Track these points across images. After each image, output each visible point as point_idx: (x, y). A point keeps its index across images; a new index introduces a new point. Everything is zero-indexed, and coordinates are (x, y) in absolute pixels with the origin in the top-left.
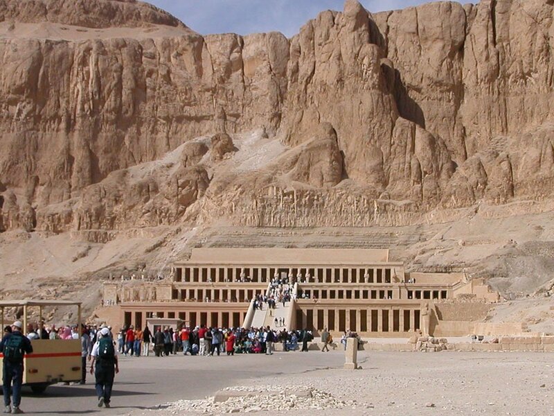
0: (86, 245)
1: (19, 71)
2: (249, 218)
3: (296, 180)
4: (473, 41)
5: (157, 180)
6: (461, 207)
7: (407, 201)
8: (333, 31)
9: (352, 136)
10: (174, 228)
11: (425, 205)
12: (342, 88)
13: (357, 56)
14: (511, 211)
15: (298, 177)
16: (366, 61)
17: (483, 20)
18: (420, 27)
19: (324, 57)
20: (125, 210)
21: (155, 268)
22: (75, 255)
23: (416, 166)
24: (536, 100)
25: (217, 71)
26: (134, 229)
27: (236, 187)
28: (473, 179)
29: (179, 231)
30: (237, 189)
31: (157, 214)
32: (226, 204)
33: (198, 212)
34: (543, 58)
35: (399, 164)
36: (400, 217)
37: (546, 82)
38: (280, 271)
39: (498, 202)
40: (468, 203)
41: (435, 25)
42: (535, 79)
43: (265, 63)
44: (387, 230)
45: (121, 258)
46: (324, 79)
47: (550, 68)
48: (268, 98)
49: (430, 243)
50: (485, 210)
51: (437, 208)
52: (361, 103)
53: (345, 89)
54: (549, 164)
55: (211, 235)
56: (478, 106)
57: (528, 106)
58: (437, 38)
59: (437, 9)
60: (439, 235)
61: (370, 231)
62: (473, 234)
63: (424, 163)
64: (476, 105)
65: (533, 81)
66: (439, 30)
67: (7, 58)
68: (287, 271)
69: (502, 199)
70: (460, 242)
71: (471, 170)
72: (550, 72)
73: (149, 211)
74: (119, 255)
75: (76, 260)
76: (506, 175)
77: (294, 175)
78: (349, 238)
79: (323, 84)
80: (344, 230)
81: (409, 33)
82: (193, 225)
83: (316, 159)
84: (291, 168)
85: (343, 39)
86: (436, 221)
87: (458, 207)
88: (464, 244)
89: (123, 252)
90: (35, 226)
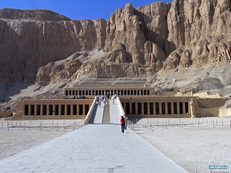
0: (39, 86)
1: (19, 31)
2: (94, 74)
3: (111, 62)
4: (171, 14)
5: (64, 65)
6: (171, 69)
7: (150, 68)
8: (122, 14)
9: (130, 47)
10: (69, 80)
11: (157, 69)
12: (125, 32)
13: (131, 20)
14: (191, 69)
15: (111, 61)
16: (134, 21)
17: (174, 7)
18: (152, 11)
19: (118, 23)
20: (53, 74)
21: (62, 93)
22: (35, 89)
23: (153, 56)
24: (195, 32)
25: (84, 31)
26: (55, 81)
27: (90, 64)
28: (175, 59)
29: (70, 81)
30: (90, 65)
31: (63, 76)
32: (86, 70)
33: (77, 75)
34: (197, 17)
35: (147, 55)
36: (148, 74)
37: (199, 25)
38: (106, 91)
39: (185, 66)
40: (173, 67)
41: (157, 10)
42: (194, 25)
43: (99, 29)
44: (143, 78)
45: (50, 90)
46: (119, 30)
47: (200, 20)
48: (100, 39)
49: (162, 81)
50: (181, 69)
51: (161, 70)
52: (132, 36)
53: (127, 31)
54: (205, 52)
55: (81, 81)
56: (173, 36)
57: (192, 34)
58: (158, 14)
59: (157, 4)
60: (164, 78)
61: (137, 78)
62: (177, 77)
63: (156, 55)
64: (172, 36)
65: (193, 26)
66: (158, 11)
67: (15, 27)
68: (109, 91)
69: (187, 65)
70: (174, 80)
71: (174, 56)
72: (200, 22)
73: (60, 75)
74: (50, 89)
75: (35, 91)
76: (188, 57)
77: (110, 60)
78: (130, 81)
79: (119, 31)
80: (128, 78)
81: (148, 13)
82: (75, 79)
83: (118, 54)
84: (108, 58)
85: (125, 16)
86: (161, 75)
87: (170, 69)
88: (176, 81)
89: (51, 88)
90: (23, 80)
